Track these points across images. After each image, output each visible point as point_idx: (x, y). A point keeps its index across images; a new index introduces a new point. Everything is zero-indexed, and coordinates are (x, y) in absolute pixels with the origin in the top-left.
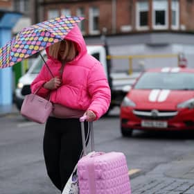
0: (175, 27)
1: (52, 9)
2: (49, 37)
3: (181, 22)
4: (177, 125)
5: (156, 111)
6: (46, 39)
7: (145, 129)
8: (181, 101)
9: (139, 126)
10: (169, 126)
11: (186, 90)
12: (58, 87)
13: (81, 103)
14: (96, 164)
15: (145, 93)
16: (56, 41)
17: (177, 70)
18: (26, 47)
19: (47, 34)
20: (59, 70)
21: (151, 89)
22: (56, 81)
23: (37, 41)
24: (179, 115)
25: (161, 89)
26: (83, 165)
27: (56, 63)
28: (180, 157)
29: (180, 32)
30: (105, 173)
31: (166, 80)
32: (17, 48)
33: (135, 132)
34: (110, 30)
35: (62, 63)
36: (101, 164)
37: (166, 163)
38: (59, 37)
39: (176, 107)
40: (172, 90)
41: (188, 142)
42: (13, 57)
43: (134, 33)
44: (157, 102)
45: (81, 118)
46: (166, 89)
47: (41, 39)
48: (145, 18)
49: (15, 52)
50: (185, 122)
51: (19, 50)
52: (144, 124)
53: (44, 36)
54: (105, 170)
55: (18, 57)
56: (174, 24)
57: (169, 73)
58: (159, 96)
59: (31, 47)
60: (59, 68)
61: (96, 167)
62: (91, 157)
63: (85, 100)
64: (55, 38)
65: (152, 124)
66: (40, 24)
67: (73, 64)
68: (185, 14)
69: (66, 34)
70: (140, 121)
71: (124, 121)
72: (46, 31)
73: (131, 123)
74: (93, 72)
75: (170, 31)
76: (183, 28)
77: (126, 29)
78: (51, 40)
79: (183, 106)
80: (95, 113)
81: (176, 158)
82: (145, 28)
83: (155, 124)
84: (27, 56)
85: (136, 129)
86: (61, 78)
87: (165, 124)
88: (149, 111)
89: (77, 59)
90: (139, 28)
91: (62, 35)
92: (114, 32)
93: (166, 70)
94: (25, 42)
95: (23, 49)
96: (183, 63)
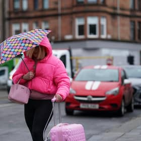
0: (104, 36)
1: (16, 23)
2: (29, 43)
3: (108, 33)
4: (106, 107)
5: (91, 97)
6: (27, 45)
7: (82, 110)
8: (108, 90)
9: (78, 108)
10: (100, 108)
11: (112, 81)
12: (32, 78)
13: (49, 90)
14: (63, 131)
15: (82, 83)
16: (34, 46)
17: (105, 67)
18: (13, 50)
19: (28, 42)
20: (34, 66)
21: (87, 81)
22: (31, 74)
23: (20, 46)
24: (107, 99)
25: (94, 81)
26: (55, 132)
27: (31, 61)
28: (108, 130)
29: (106, 40)
30: (70, 137)
31: (98, 74)
32: (7, 51)
33: (76, 112)
34: (57, 38)
35: (35, 61)
36: (67, 131)
37: (98, 134)
38: (36, 43)
39: (105, 93)
40: (102, 81)
41: (114, 119)
42: (4, 57)
43: (74, 40)
44: (91, 90)
45: (53, 99)
46: (97, 81)
47: (23, 45)
48: (82, 30)
49: (5, 54)
50: (112, 105)
51: (8, 53)
52: (82, 106)
53: (25, 43)
54: (69, 135)
55: (7, 57)
56: (103, 34)
57: (100, 69)
58: (92, 86)
59: (16, 50)
60: (33, 65)
61: (64, 133)
62: (60, 126)
63: (52, 87)
64: (33, 44)
65: (88, 106)
66: (20, 34)
67: (43, 63)
68: (110, 27)
69: (40, 41)
70: (79, 104)
71: (67, 104)
72: (26, 39)
73: (72, 106)
74: (57, 68)
75: (100, 39)
76: (109, 37)
77: (69, 37)
78: (30, 45)
79: (110, 93)
80: (62, 96)
81: (104, 131)
82: (82, 37)
83: (90, 106)
84: (14, 56)
85: (76, 110)
86: (34, 72)
87: (97, 106)
88: (85, 96)
89: (47, 59)
90: (77, 37)
91: (38, 42)
92: (60, 39)
93: (97, 67)
94: (11, 47)
95: (10, 51)
96: (110, 62)
